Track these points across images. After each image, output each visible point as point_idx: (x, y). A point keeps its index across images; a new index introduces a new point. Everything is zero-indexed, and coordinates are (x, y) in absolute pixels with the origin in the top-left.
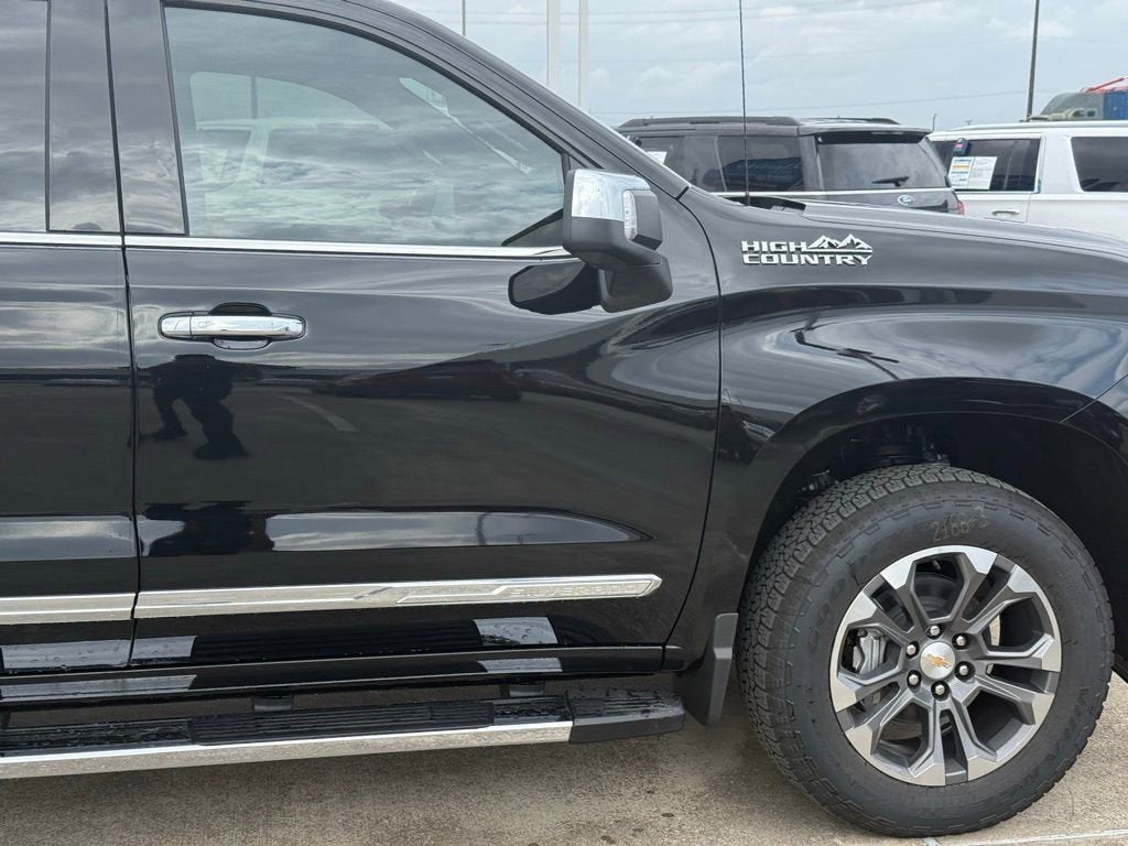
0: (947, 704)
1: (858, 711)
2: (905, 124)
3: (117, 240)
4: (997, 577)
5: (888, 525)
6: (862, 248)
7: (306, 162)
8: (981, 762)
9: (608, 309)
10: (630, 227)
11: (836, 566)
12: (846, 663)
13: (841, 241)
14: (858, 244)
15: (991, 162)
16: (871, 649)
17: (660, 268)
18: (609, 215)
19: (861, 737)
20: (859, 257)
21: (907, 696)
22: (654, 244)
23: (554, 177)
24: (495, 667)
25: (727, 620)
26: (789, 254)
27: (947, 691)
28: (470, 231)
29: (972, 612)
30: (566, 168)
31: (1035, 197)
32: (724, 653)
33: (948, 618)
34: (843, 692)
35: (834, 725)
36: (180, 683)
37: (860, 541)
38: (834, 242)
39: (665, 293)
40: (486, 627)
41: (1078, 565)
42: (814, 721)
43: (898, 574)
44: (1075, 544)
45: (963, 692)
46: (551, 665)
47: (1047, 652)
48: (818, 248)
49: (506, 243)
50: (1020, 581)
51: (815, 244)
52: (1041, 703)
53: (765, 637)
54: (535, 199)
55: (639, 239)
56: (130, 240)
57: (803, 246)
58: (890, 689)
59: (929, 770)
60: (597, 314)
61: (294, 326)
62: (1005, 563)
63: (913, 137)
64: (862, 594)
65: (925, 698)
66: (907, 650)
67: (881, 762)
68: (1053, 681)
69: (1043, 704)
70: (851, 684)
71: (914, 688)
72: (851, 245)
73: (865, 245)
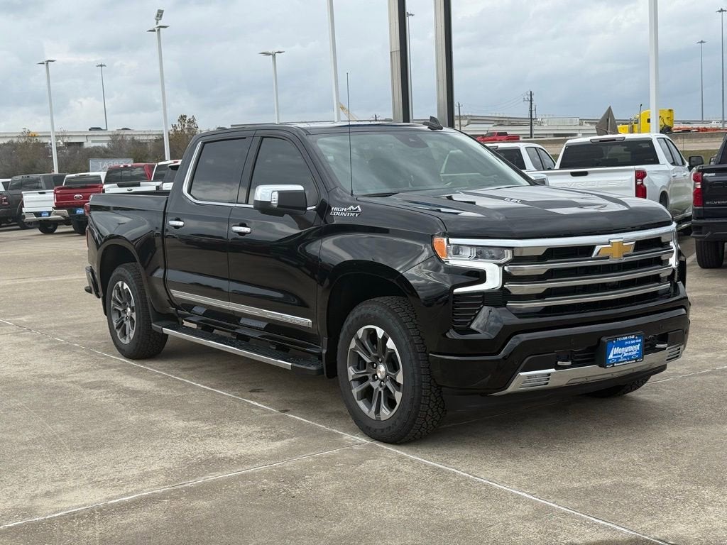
3: (235, 205)
8: (385, 414)
13: (355, 207)
14: (358, 209)
20: (356, 214)
25: (325, 340)
26: (341, 212)
32: (324, 351)
38: (353, 208)
47: (400, 375)
50: (390, 343)
51: (348, 209)
57: (345, 210)
59: (372, 412)
61: (249, 230)
62: (387, 336)
64: (353, 339)
65: (375, 385)
66: (374, 365)
67: (361, 404)
68: (402, 387)
69: (398, 396)
70: (351, 372)
71: (375, 380)
72: (356, 210)
73: (360, 210)
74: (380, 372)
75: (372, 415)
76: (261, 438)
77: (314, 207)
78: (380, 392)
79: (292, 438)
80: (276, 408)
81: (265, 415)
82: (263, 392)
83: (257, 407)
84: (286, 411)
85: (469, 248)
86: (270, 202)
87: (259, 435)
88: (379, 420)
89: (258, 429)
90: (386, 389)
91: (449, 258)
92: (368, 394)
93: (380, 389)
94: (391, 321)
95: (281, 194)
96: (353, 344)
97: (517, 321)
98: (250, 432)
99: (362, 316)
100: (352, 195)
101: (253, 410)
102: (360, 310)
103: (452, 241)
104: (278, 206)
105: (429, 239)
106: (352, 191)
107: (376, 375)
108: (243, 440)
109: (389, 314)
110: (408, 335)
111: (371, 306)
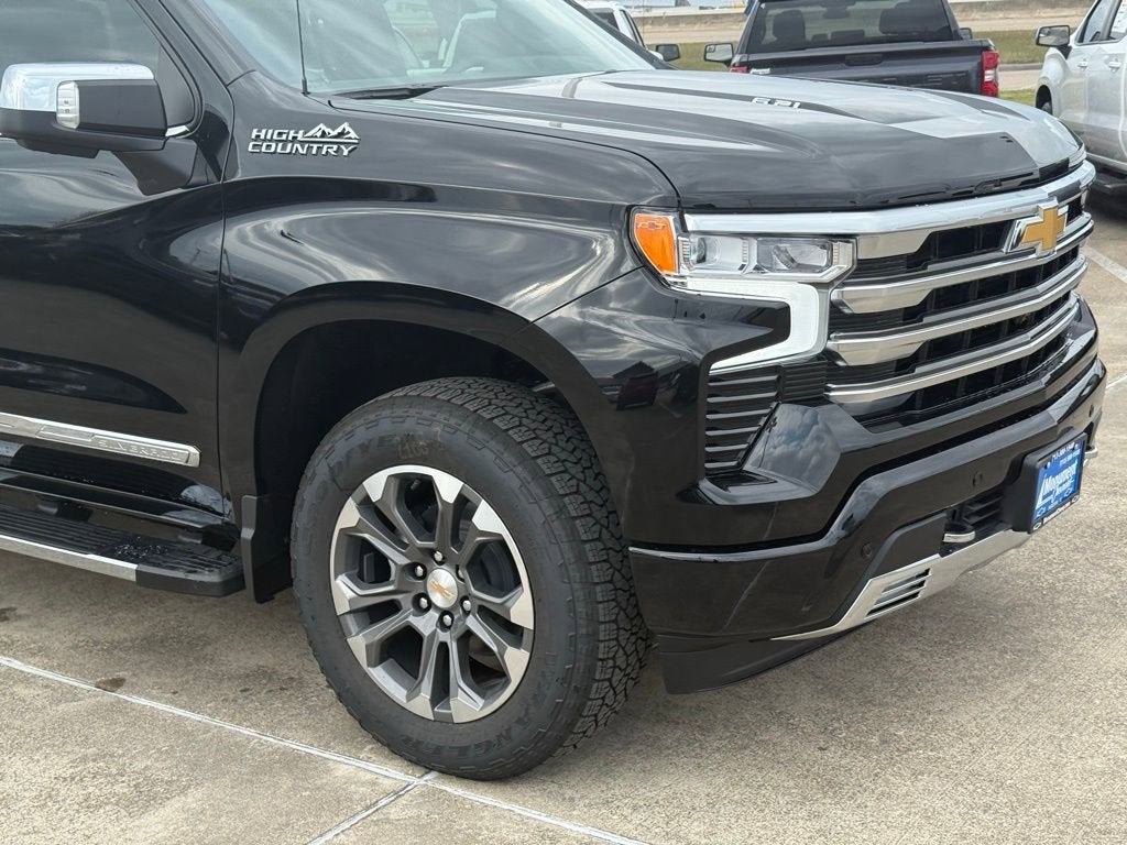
6: (350, 138)
13: (333, 130)
14: (348, 133)
19: (358, 646)
20: (343, 147)
25: (249, 502)
26: (286, 143)
32: (248, 533)
35: (337, 628)
37: (339, 446)
38: (327, 130)
42: (313, 618)
43: (375, 487)
48: (312, 137)
51: (309, 134)
57: (300, 136)
64: (350, 501)
65: (425, 624)
66: (417, 570)
67: (382, 677)
68: (528, 638)
69: (516, 661)
70: (345, 591)
71: (421, 611)
72: (341, 135)
73: (353, 135)
74: (441, 590)
75: (421, 705)
76: (89, 805)
77: (183, 128)
78: (444, 647)
79: (184, 790)
80: (81, 674)
81: (62, 707)
82: (19, 617)
83: (27, 679)
84: (117, 683)
85: (738, 241)
86: (53, 115)
87: (77, 792)
88: (446, 721)
89: (62, 766)
90: (467, 637)
91: (684, 271)
92: (403, 650)
93: (443, 636)
94: (488, 456)
95: (87, 90)
96: (350, 516)
97: (865, 438)
98: (45, 780)
99: (382, 440)
100: (306, 93)
101: (20, 690)
102: (376, 422)
103: (693, 221)
104: (79, 128)
105: (619, 218)
106: (305, 83)
107: (426, 596)
108: (39, 820)
109: (479, 434)
110: (551, 493)
111: (412, 411)
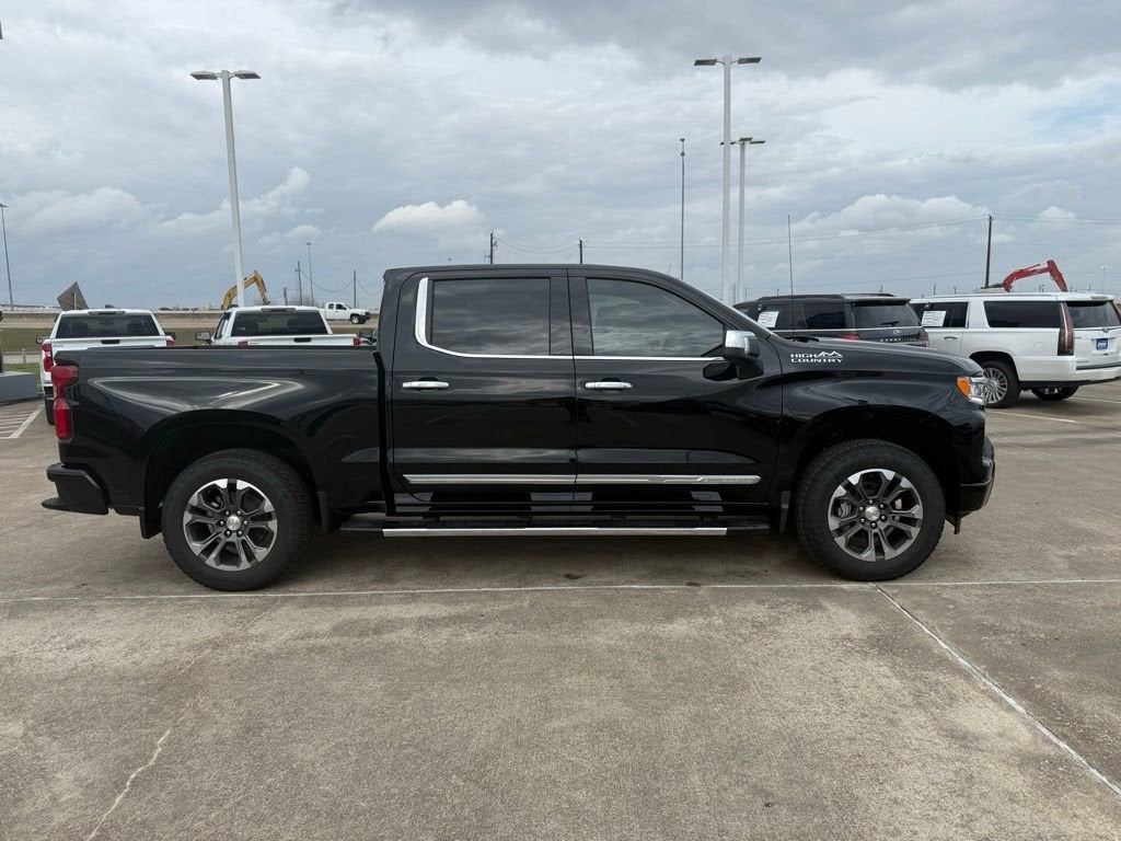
0: (876, 531)
1: (840, 531)
2: (899, 296)
3: (571, 357)
4: (896, 481)
5: (850, 460)
7: (609, 328)
8: (890, 553)
9: (740, 379)
10: (747, 349)
11: (830, 475)
12: (835, 513)
13: (830, 354)
14: (837, 354)
15: (943, 314)
16: (845, 508)
17: (759, 364)
18: (739, 346)
19: (841, 541)
20: (838, 359)
21: (859, 527)
22: (757, 355)
23: (721, 331)
24: (698, 509)
25: (786, 494)
26: (809, 359)
27: (876, 526)
28: (682, 351)
29: (886, 495)
30: (725, 330)
31: (965, 330)
32: (785, 506)
33: (876, 497)
34: (833, 523)
35: (829, 535)
36: (589, 509)
37: (839, 466)
38: (827, 354)
39: (762, 373)
40: (695, 495)
41: (928, 476)
43: (854, 479)
44: (927, 469)
45: (882, 526)
46: (720, 509)
47: (917, 511)
49: (702, 356)
50: (905, 483)
51: (820, 355)
52: (915, 531)
53: (802, 502)
54: (712, 340)
55: (750, 354)
56: (576, 357)
57: (815, 356)
58: (852, 524)
59: (869, 555)
60: (735, 381)
61: (628, 385)
62: (899, 476)
63: (902, 302)
72: (834, 355)
73: (839, 355)
75: (870, 557)
88: (880, 561)
107: (863, 518)
